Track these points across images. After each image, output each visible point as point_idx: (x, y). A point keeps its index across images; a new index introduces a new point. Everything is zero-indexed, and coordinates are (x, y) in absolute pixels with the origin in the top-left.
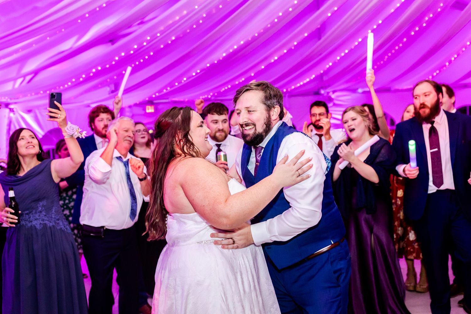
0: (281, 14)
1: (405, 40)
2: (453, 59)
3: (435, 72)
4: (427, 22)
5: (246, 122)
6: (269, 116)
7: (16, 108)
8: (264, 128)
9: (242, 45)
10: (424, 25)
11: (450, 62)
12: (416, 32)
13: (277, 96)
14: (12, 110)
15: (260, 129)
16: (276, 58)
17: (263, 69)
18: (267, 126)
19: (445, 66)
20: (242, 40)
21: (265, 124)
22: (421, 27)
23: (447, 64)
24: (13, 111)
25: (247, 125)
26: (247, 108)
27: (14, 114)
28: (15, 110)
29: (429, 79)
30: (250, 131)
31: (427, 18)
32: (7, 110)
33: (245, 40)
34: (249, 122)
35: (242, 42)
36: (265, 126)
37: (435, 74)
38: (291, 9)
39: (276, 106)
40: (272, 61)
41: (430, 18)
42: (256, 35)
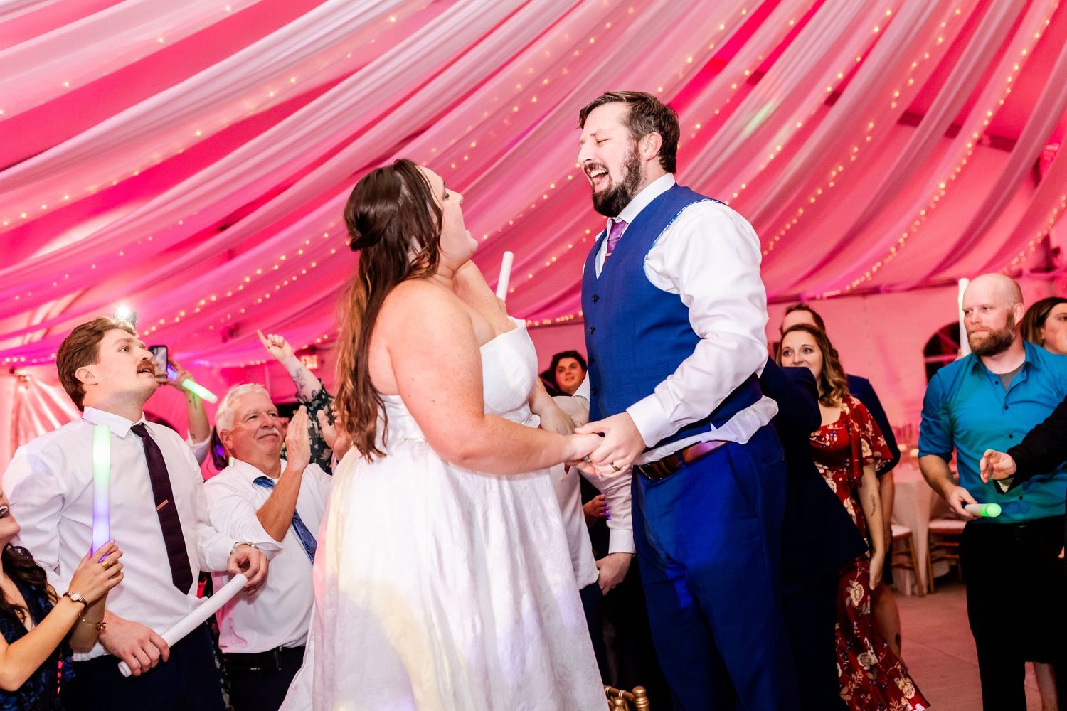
0: (553, 186)
1: (801, 211)
2: (901, 241)
3: (875, 264)
4: (834, 180)
5: (590, 162)
7: (31, 376)
9: (487, 241)
10: (832, 184)
11: (898, 246)
12: (818, 197)
14: (22, 379)
15: (618, 177)
16: (554, 259)
17: (530, 280)
18: (630, 170)
19: (890, 253)
20: (485, 233)
21: (627, 166)
22: (826, 189)
23: (893, 250)
24: (25, 381)
25: (592, 167)
26: (594, 135)
27: (27, 388)
28: (28, 379)
29: (866, 278)
30: (602, 186)
31: (834, 173)
32: (13, 380)
33: (491, 232)
34: (597, 161)
35: (485, 237)
37: (875, 269)
38: (570, 178)
39: (653, 134)
40: (548, 264)
41: (839, 174)
42: (511, 223)
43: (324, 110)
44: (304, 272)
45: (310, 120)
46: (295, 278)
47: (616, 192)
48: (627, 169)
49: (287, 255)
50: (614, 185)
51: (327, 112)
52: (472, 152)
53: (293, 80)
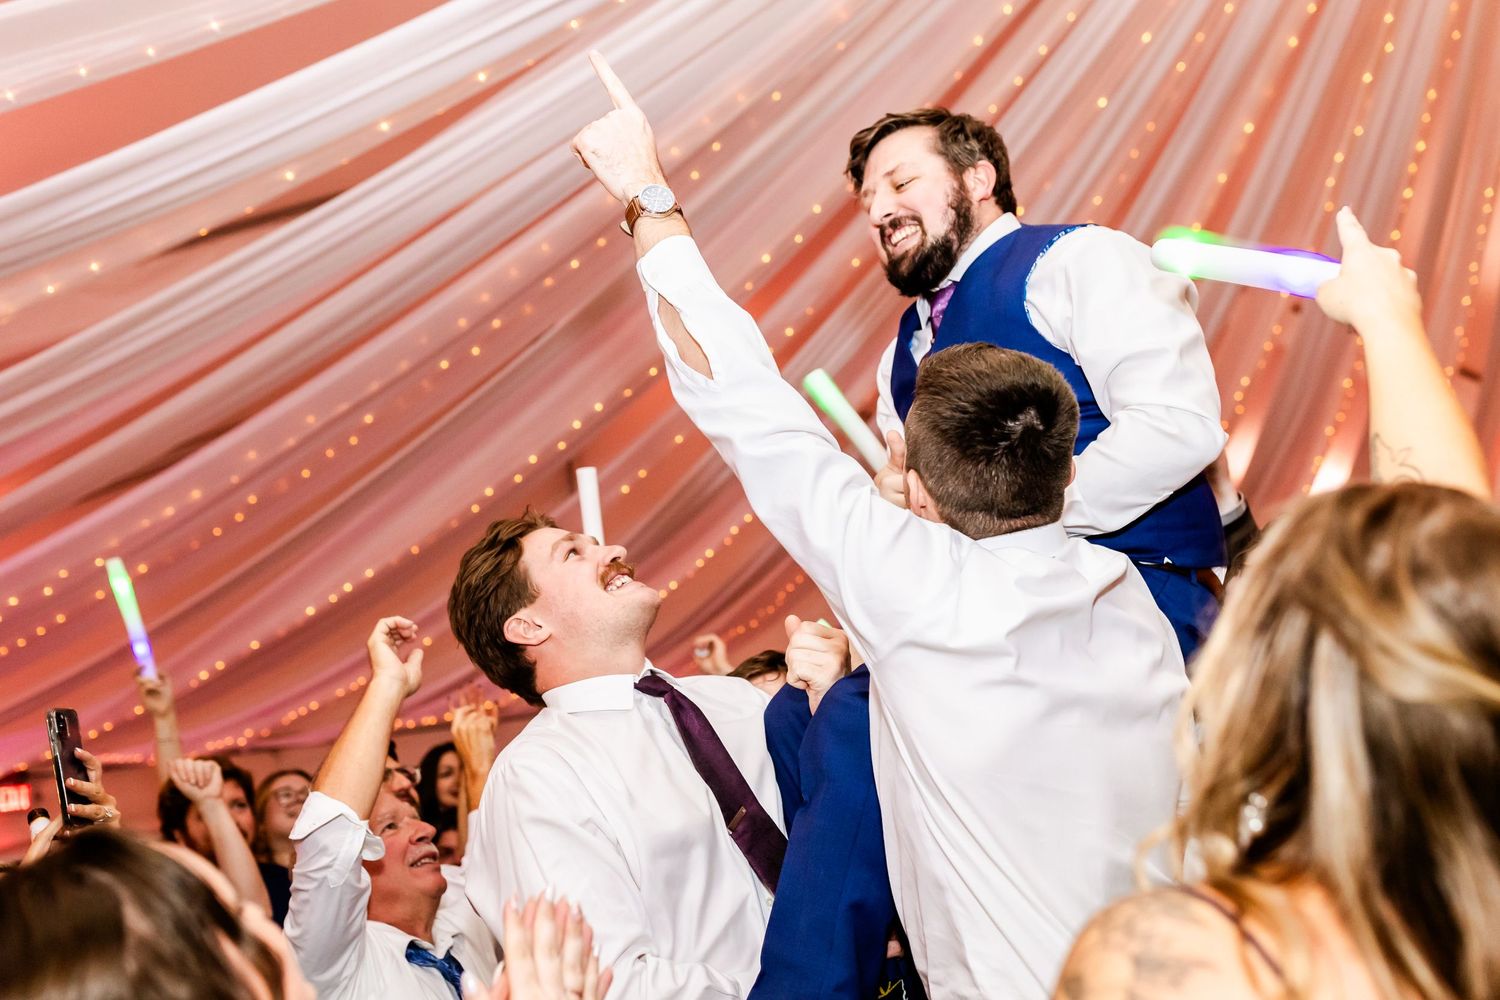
5: (891, 217)
6: (962, 186)
8: (951, 218)
13: (982, 136)
15: (938, 225)
18: (958, 215)
20: (368, 568)
21: (953, 208)
25: (896, 224)
26: (890, 174)
30: (907, 240)
33: (380, 565)
34: (902, 213)
35: (369, 573)
36: (952, 213)
39: (980, 162)
42: (415, 550)
43: (142, 329)
44: (41, 631)
45: (111, 344)
46: (21, 643)
47: (934, 248)
48: (953, 212)
49: (21, 597)
50: (930, 240)
51: (141, 336)
52: (364, 431)
53: (95, 267)
